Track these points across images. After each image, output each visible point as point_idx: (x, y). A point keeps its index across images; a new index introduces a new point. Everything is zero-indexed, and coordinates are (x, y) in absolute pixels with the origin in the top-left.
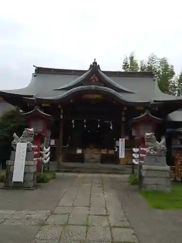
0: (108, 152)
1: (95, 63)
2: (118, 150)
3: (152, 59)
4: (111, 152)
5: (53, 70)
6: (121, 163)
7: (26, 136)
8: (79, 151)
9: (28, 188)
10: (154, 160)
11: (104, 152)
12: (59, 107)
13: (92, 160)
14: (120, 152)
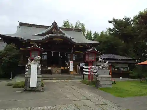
0: (64, 68)
1: (55, 22)
2: (70, 67)
3: (78, 23)
4: (66, 68)
5: (29, 25)
6: (71, 74)
7: (36, 61)
8: (49, 68)
9: (39, 91)
10: (104, 72)
11: (62, 68)
12: (40, 44)
13: (56, 73)
14: (70, 68)
